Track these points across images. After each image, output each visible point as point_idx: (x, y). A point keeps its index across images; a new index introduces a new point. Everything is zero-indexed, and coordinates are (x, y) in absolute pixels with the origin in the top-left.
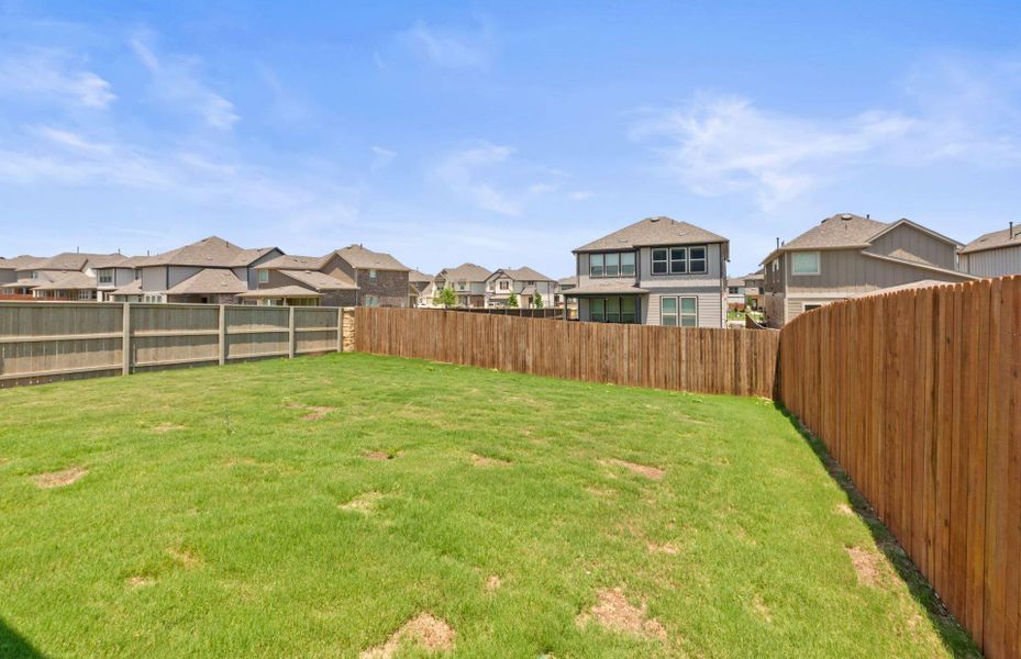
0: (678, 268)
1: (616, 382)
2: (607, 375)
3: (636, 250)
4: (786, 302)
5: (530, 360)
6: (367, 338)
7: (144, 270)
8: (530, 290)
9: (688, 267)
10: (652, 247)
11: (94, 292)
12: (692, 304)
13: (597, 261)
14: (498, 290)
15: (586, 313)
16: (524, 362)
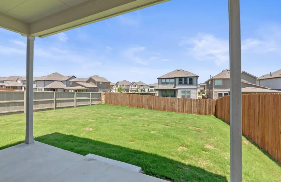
0: (186, 83)
1: (175, 112)
2: (173, 110)
3: (174, 78)
4: (213, 92)
5: (153, 107)
6: (108, 101)
7: (37, 81)
8: (142, 88)
9: (188, 83)
10: (179, 77)
11: (21, 87)
12: (189, 92)
13: (164, 81)
14: (133, 87)
15: (161, 95)
16: (151, 107)
